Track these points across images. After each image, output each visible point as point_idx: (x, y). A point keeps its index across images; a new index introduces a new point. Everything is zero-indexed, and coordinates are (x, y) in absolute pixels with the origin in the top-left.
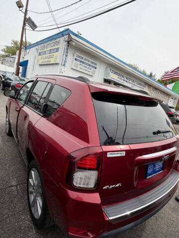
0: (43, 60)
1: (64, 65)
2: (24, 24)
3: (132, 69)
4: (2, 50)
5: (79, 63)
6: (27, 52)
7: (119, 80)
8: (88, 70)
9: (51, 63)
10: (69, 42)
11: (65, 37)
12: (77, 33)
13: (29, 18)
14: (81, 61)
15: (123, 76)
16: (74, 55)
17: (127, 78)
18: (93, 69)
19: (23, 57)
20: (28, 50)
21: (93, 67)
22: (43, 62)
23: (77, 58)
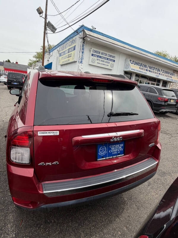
0: (63, 60)
1: (81, 62)
2: (45, 29)
3: (155, 57)
4: (34, 57)
5: (96, 58)
6: (51, 55)
7: (141, 70)
8: (106, 64)
9: (70, 61)
10: (84, 39)
11: (80, 34)
12: (92, 28)
13: (49, 22)
14: (98, 56)
15: (145, 66)
16: (90, 51)
17: (150, 68)
18: (111, 62)
19: (48, 60)
20: (51, 53)
21: (111, 60)
22: (63, 62)
23: (93, 53)
